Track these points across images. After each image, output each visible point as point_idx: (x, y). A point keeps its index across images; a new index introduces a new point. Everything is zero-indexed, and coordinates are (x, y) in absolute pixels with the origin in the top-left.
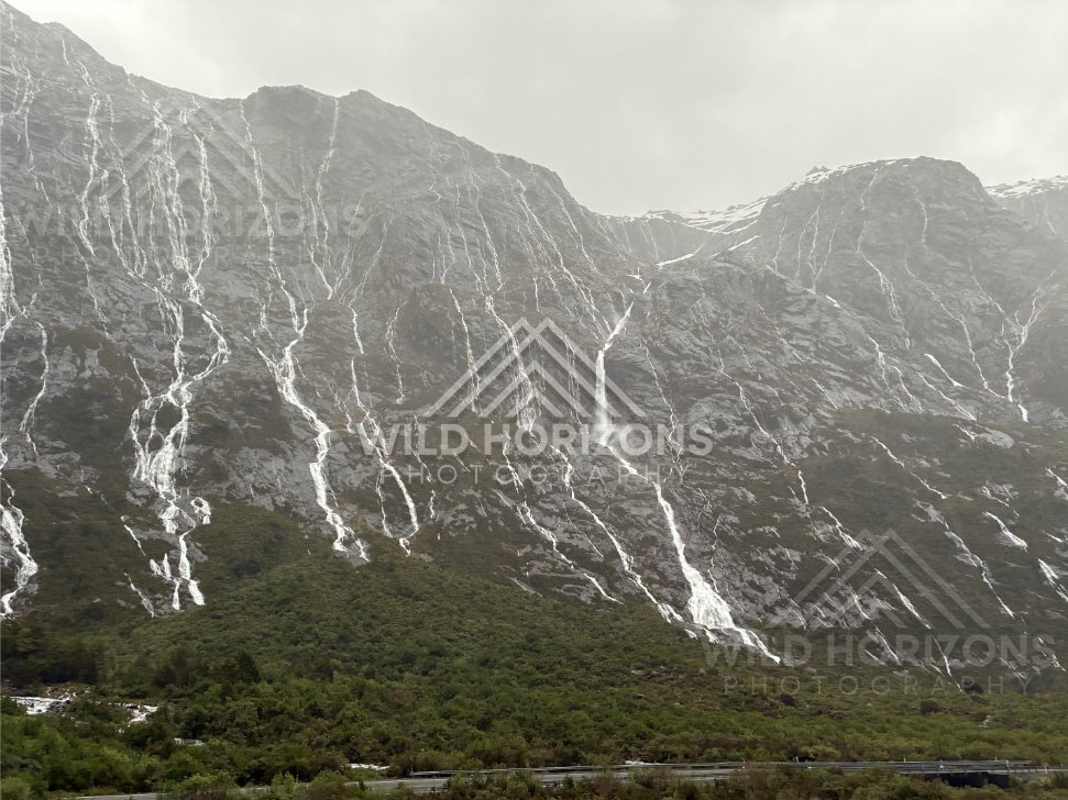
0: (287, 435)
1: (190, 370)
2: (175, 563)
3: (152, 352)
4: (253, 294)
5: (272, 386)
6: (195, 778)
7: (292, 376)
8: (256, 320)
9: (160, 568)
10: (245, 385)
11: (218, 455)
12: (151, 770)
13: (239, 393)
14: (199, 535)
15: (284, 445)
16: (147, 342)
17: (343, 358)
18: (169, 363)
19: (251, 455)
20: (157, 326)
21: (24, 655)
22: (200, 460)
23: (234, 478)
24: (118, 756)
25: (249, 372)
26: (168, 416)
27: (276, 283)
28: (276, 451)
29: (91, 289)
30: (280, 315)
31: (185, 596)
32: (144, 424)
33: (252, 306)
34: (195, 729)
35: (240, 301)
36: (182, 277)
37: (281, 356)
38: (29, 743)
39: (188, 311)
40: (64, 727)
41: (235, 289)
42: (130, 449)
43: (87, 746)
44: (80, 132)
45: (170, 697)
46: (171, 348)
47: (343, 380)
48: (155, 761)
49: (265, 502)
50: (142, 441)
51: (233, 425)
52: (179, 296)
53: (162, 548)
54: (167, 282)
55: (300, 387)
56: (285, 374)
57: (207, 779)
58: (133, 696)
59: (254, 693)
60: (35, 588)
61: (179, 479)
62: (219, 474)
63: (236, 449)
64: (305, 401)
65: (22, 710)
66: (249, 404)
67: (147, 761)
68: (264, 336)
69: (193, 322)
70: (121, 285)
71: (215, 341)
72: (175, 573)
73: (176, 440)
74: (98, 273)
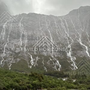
0: (82, 48)
1: (70, 43)
2: (73, 64)
3: (66, 43)
4: (74, 34)
5: (79, 43)
6: (82, 88)
7: (81, 42)
8: (75, 36)
9: (72, 65)
10: (76, 44)
11: (75, 52)
12: (77, 87)
13: (75, 45)
14: (75, 61)
15: (82, 50)
16: (65, 42)
17: (87, 38)
18: (68, 43)
19: (79, 51)
20: (66, 40)
21: (62, 74)
22: (73, 53)
23: (77, 54)
24: (73, 85)
25: (76, 42)
26: (69, 49)
27: (76, 32)
28: (81, 50)
29: (59, 38)
30: (78, 35)
31: (75, 68)
32: (67, 50)
33: (75, 35)
34: (81, 83)
35: (73, 35)
36: (67, 34)
37: (79, 40)
38: (64, 83)
39: (68, 37)
40: (67, 82)
41: (72, 34)
42: (66, 53)
43: (70, 84)
44: (55, 24)
45: (77, 79)
46: (67, 42)
47: (87, 40)
48: (77, 86)
49: (82, 56)
50: (67, 52)
51: (76, 48)
52: (67, 36)
53: (72, 63)
54: (65, 35)
55: (82, 43)
56: (80, 41)
57: (83, 88)
58: (73, 79)
59: (86, 79)
60: (61, 68)
61: (72, 55)
62: (76, 54)
63: (77, 51)
64: (83, 44)
65: (63, 80)
66: (77, 46)
67: (76, 86)
68: (77, 38)
69: (69, 39)
70: (61, 37)
71: (72, 40)
72: (74, 65)
73: (70, 51)
74: (59, 36)
